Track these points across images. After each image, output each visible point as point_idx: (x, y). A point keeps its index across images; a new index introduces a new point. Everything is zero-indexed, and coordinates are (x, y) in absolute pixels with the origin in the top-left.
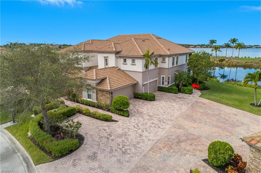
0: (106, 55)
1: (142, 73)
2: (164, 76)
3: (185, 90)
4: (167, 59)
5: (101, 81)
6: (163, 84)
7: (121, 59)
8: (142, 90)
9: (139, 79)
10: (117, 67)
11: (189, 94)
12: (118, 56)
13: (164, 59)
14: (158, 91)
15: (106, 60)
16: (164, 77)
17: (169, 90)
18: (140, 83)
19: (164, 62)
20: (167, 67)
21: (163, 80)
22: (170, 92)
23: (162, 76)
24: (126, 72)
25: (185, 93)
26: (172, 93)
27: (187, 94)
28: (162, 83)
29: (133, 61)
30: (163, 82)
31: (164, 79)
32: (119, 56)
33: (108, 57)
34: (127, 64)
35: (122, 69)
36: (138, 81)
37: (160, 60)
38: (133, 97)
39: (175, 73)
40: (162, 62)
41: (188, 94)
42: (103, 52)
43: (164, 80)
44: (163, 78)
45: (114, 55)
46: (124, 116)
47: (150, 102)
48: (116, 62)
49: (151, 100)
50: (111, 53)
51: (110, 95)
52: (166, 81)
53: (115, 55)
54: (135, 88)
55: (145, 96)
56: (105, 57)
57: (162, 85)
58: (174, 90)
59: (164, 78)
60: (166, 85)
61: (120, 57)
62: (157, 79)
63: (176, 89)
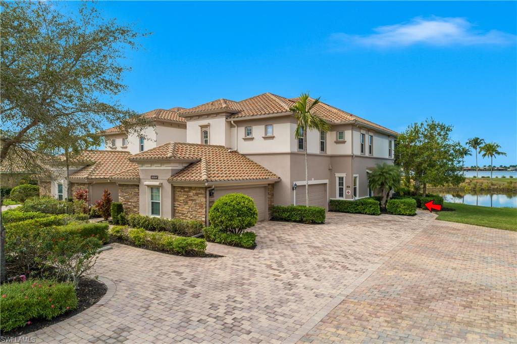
0: (204, 122)
2: (343, 175)
3: (397, 206)
4: (348, 134)
6: (341, 195)
7: (239, 128)
8: (290, 199)
9: (282, 171)
10: (230, 149)
11: (410, 215)
12: (232, 120)
13: (341, 135)
14: (329, 211)
15: (205, 134)
16: (342, 178)
17: (358, 207)
18: (286, 180)
19: (340, 141)
20: (350, 153)
21: (341, 184)
22: (360, 213)
23: (338, 175)
24: (251, 158)
25: (399, 214)
26: (366, 214)
27: (403, 215)
28: (340, 193)
29: (269, 130)
30: (341, 190)
31: (343, 183)
32: (234, 122)
33: (208, 126)
34: (252, 139)
35: (241, 151)
36: (279, 176)
37: (331, 137)
40: (337, 142)
41: (406, 215)
42: (199, 116)
43: (343, 186)
44: (340, 180)
45: (224, 119)
46: (242, 247)
47: (312, 226)
48: (229, 136)
49: (314, 223)
50: (216, 114)
51: (206, 198)
52: (347, 187)
53: (227, 119)
54: (273, 195)
55: (300, 210)
56: (202, 127)
57: (338, 198)
58: (371, 207)
59: (343, 180)
60: (348, 197)
61: (239, 123)
62: (326, 181)
63: (375, 204)
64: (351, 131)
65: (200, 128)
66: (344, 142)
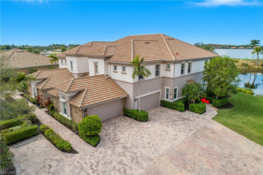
0: (96, 60)
1: (132, 85)
2: (169, 88)
3: (194, 108)
4: (172, 66)
5: (77, 94)
6: (167, 98)
7: (111, 65)
8: (133, 106)
9: (130, 91)
10: (108, 76)
11: (200, 113)
12: (107, 61)
13: (169, 67)
14: (160, 105)
15: (96, 66)
16: (168, 89)
17: (174, 106)
18: (131, 96)
19: (168, 69)
20: (172, 77)
21: (167, 92)
22: (174, 109)
23: (166, 87)
24: (117, 82)
25: (195, 112)
26: (177, 110)
27: (196, 113)
28: (167, 97)
29: (124, 69)
30: (167, 95)
31: (168, 92)
32: (108, 62)
33: (97, 63)
34: (117, 72)
35: (113, 78)
36: (128, 94)
37: (163, 67)
38: (122, 113)
39: (185, 84)
40: (166, 70)
41: (198, 113)
42: (93, 57)
43: (168, 93)
44: (167, 90)
45: (103, 61)
46: (90, 144)
47: (140, 123)
48: (106, 69)
49: (141, 121)
50: (100, 58)
51: (82, 113)
52: (170, 94)
53: (105, 60)
54: (125, 102)
55: (135, 114)
56: (95, 63)
57: (166, 99)
58: (180, 107)
59: (168, 90)
60: (170, 100)
61: (111, 63)
62: (160, 91)
63: (181, 106)
64: (173, 65)
65: (94, 63)
66: (170, 71)
